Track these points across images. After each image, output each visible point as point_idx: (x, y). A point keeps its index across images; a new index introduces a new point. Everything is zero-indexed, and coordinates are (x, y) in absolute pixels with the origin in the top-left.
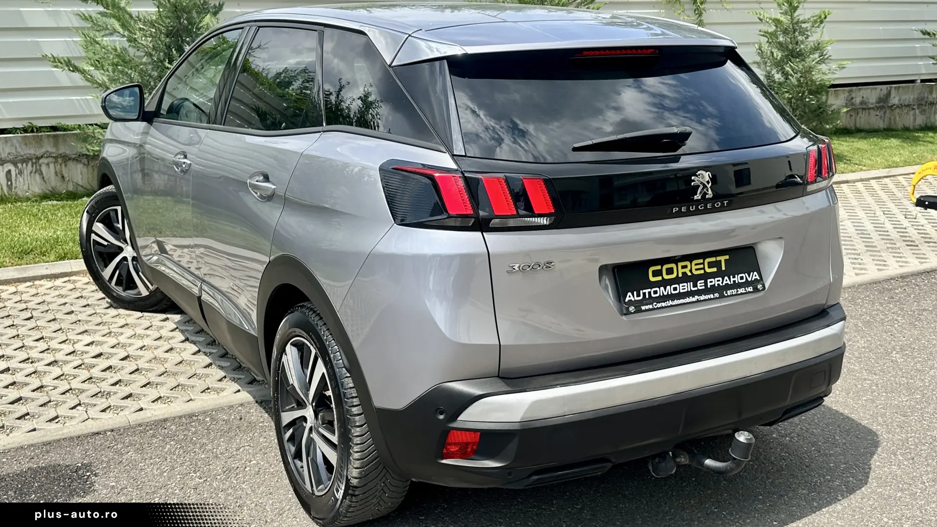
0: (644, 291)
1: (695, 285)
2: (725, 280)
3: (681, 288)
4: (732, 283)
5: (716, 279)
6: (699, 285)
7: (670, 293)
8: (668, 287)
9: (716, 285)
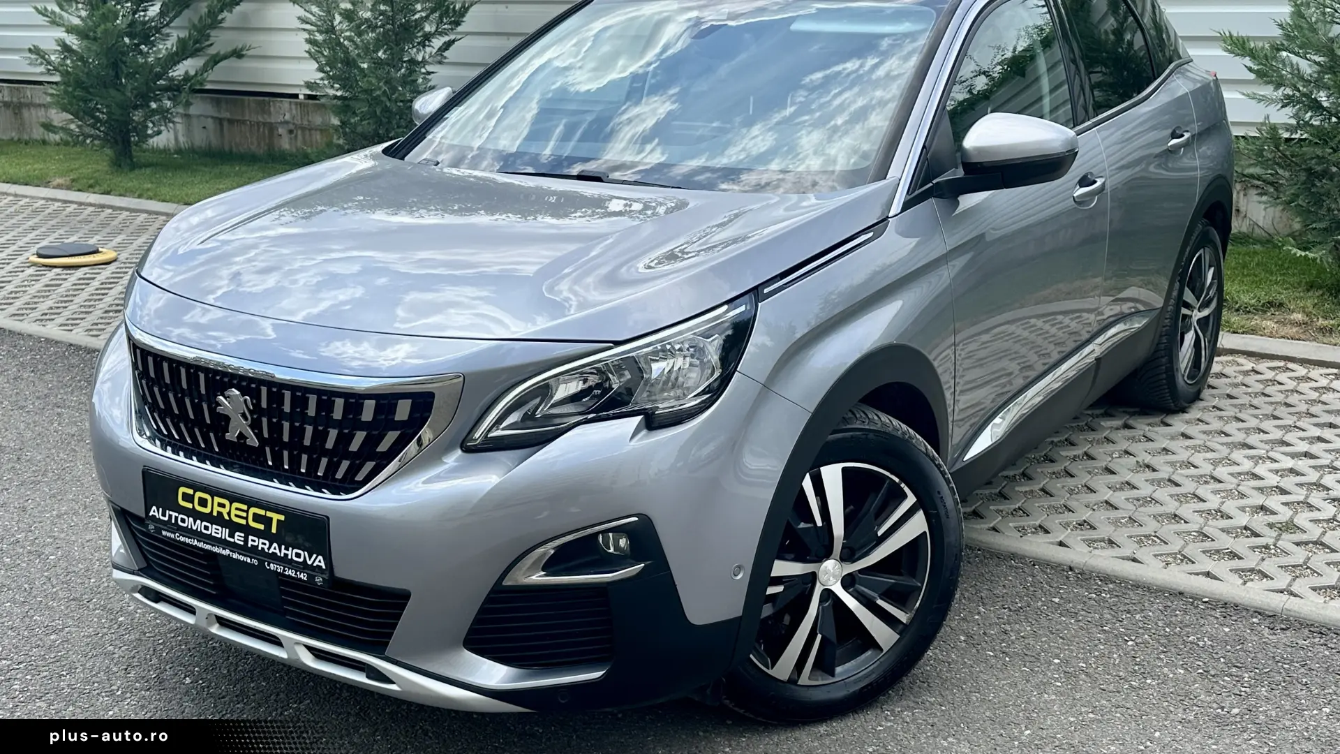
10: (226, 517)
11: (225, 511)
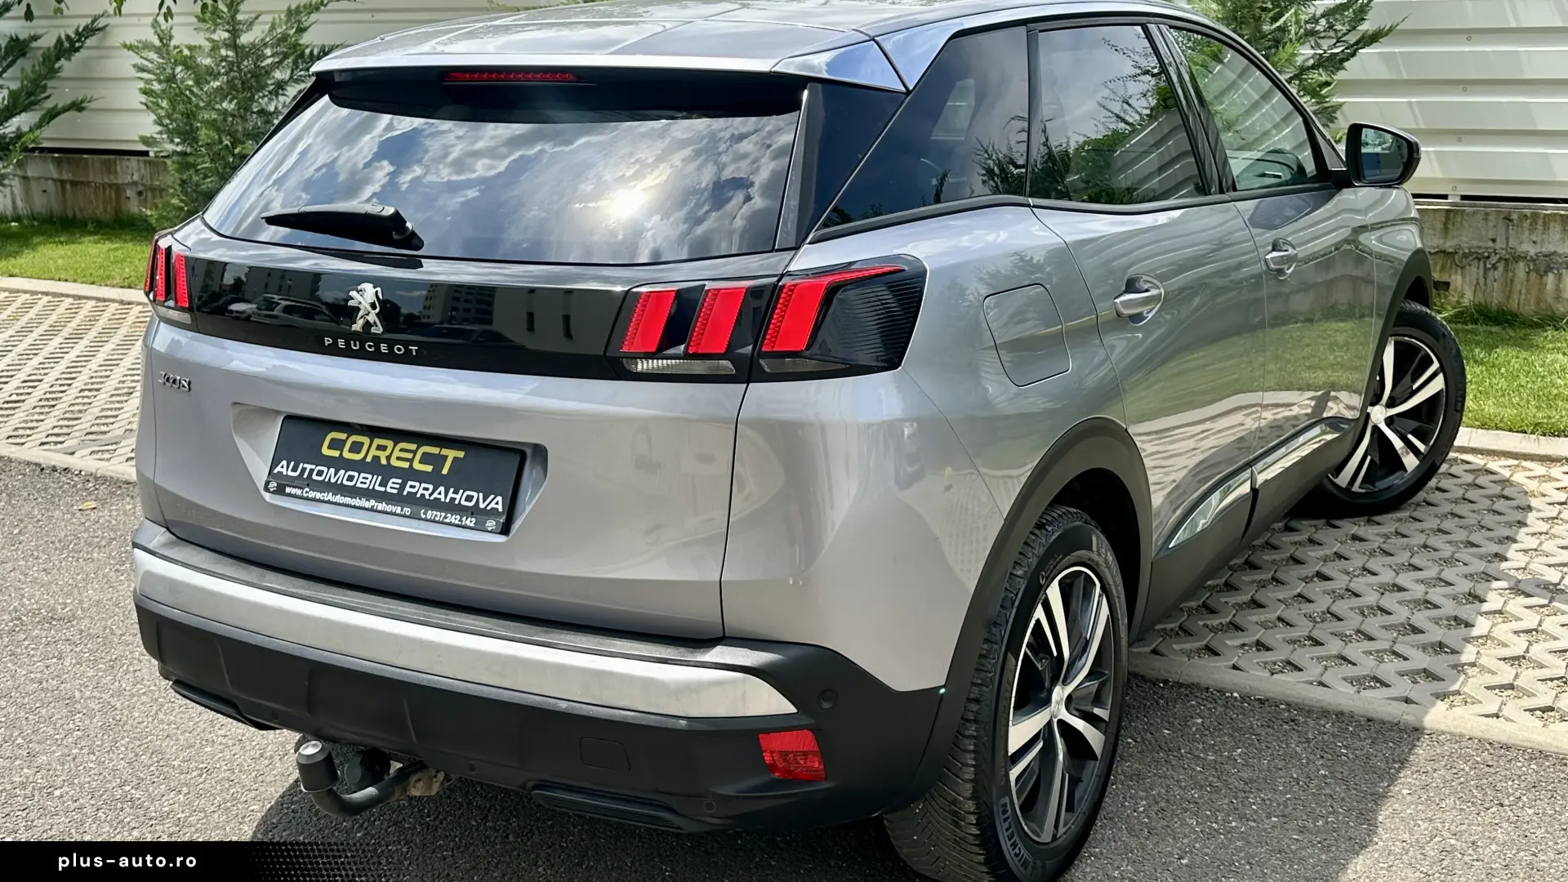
0: (306, 465)
1: (383, 484)
2: (438, 492)
3: (361, 480)
4: (448, 500)
5: (423, 485)
6: (390, 484)
7: (339, 482)
8: (342, 472)
9: (418, 495)
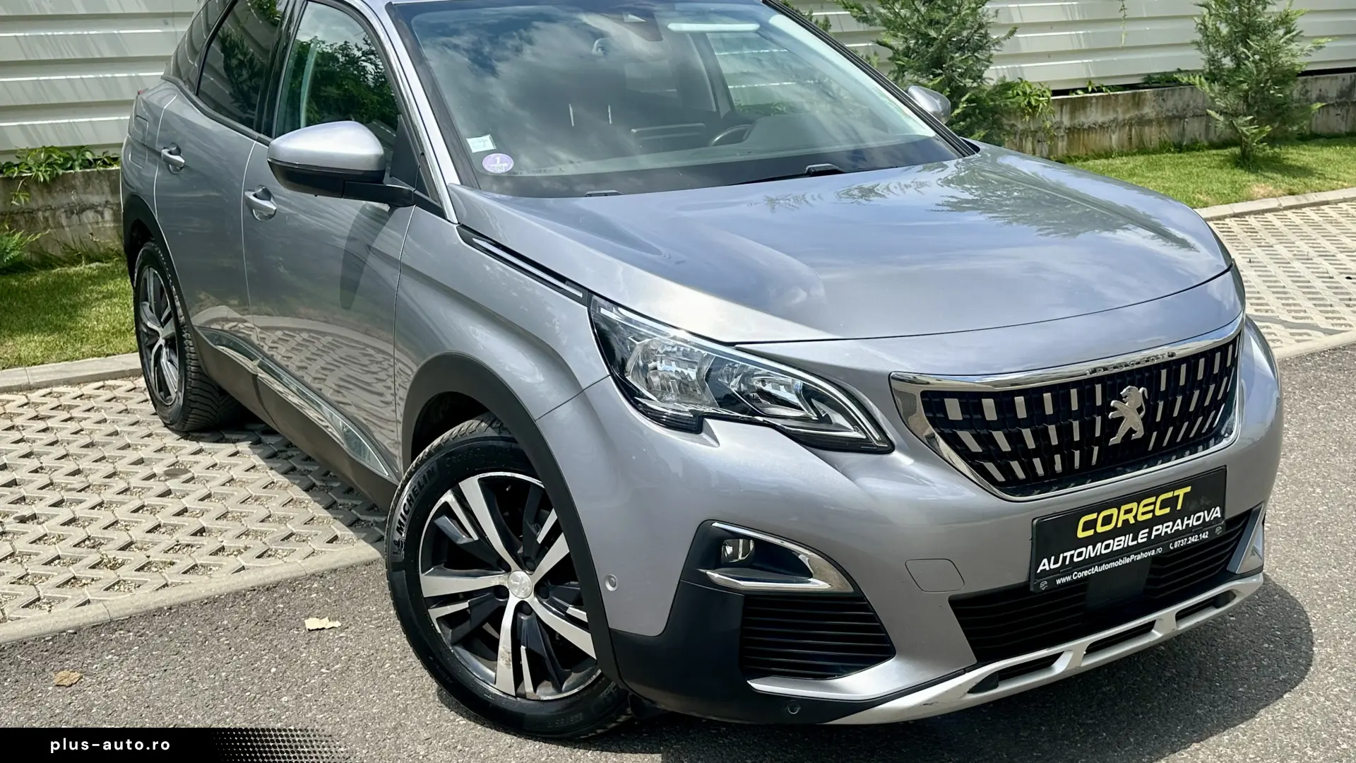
10: (1132, 521)
11: (1130, 517)
